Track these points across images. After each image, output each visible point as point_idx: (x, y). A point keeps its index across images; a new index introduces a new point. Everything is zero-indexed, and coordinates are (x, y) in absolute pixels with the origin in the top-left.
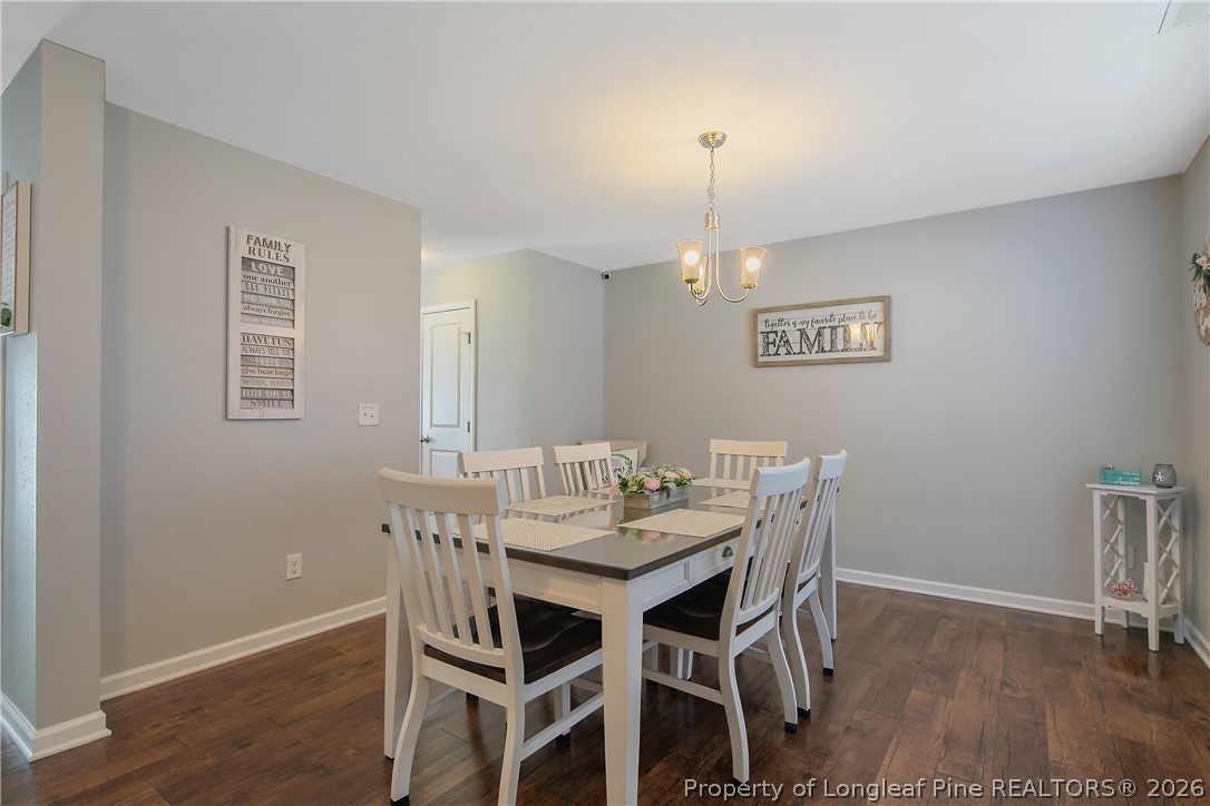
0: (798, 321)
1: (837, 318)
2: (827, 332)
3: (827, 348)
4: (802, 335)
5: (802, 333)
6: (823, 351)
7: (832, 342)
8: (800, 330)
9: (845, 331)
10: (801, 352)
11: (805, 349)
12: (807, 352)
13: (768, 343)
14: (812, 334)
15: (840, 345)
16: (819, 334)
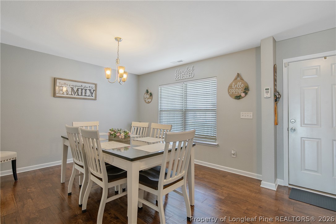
0: (71, 85)
1: (83, 86)
2: (80, 90)
3: (80, 94)
4: (72, 90)
5: (72, 89)
6: (79, 95)
7: (82, 93)
8: (72, 88)
9: (85, 91)
10: (72, 95)
11: (73, 94)
12: (74, 95)
13: (60, 90)
14: (75, 90)
15: (84, 94)
16: (78, 90)
